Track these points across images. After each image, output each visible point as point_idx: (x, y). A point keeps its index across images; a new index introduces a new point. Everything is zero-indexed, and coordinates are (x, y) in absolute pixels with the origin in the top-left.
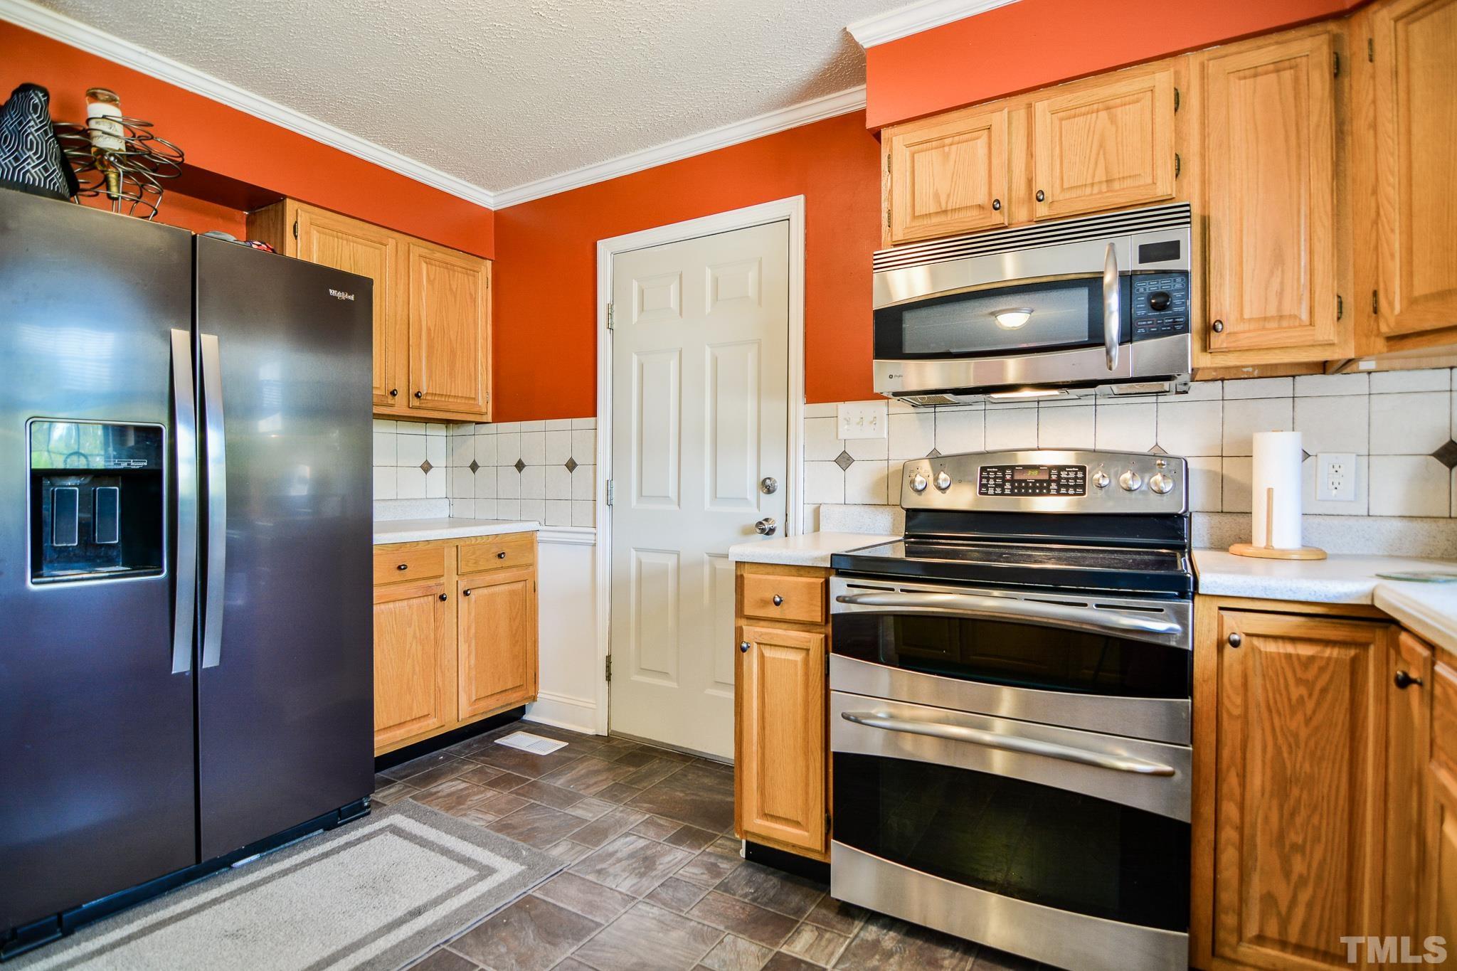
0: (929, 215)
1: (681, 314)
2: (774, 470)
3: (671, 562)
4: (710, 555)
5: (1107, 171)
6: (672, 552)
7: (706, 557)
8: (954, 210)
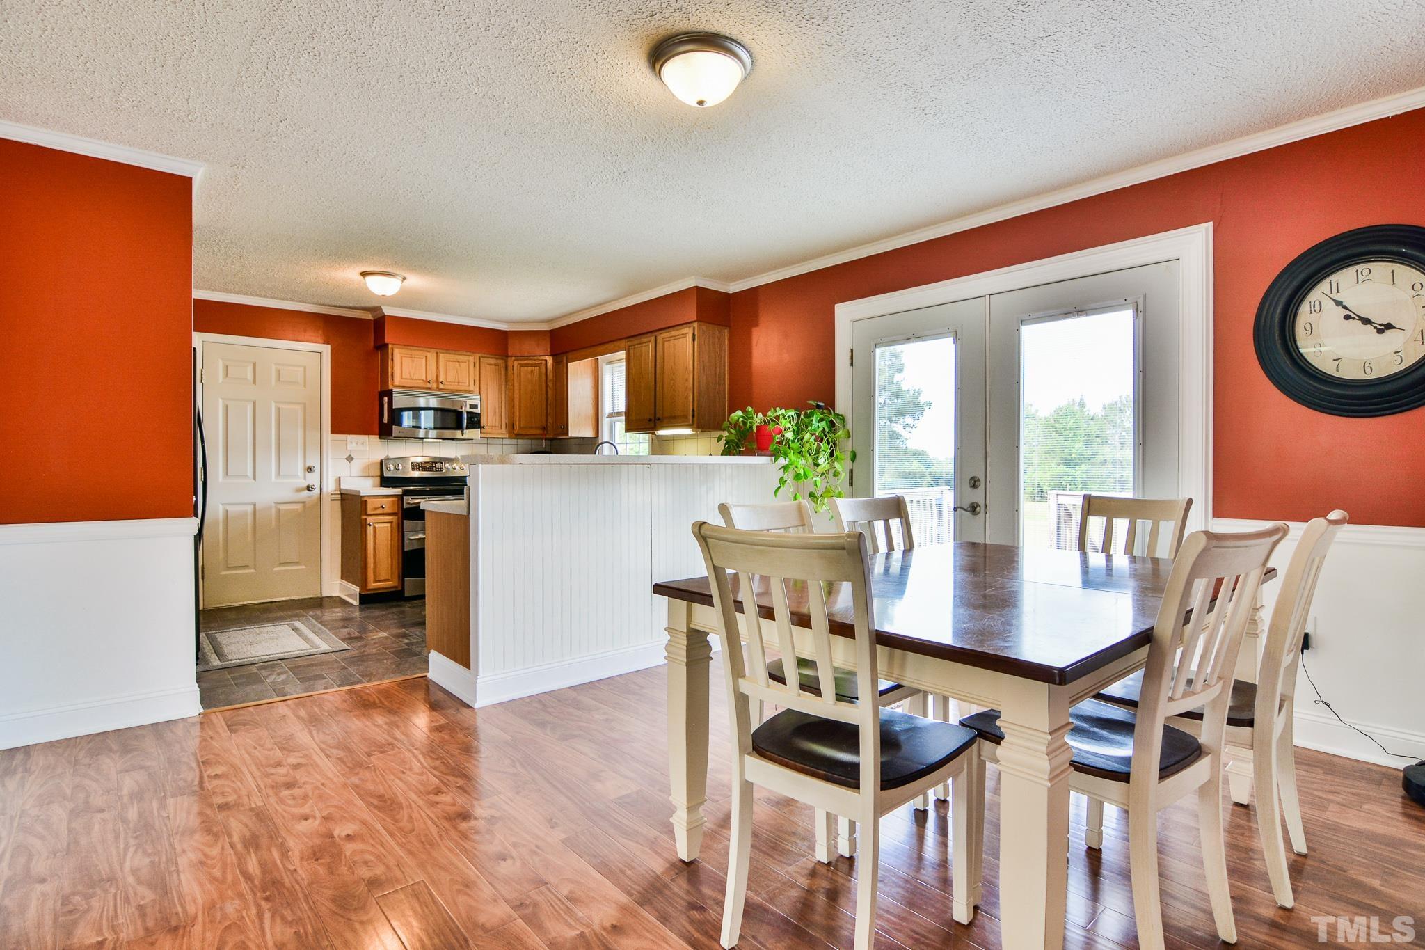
0: (406, 379)
1: (255, 382)
2: (314, 461)
3: (250, 509)
4: (275, 503)
5: (458, 380)
6: (250, 504)
7: (273, 504)
8: (415, 379)
